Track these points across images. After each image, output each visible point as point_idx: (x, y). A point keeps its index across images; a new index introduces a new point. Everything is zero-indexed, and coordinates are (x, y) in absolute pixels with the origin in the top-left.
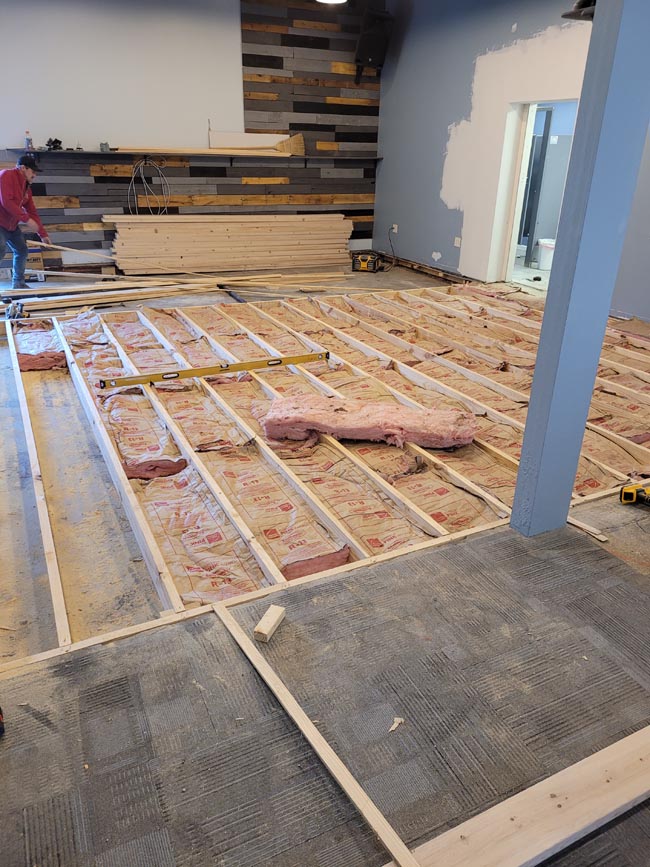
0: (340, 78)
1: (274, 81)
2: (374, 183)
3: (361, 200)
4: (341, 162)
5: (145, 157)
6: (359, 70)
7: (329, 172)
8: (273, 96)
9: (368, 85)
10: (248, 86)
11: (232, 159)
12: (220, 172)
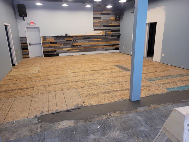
0: (112, 20)
1: (99, 22)
2: (119, 39)
3: (117, 43)
4: (112, 36)
5: (75, 36)
6: (116, 18)
7: (110, 37)
8: (99, 24)
9: (117, 21)
10: (94, 23)
11: (91, 36)
12: (89, 38)
